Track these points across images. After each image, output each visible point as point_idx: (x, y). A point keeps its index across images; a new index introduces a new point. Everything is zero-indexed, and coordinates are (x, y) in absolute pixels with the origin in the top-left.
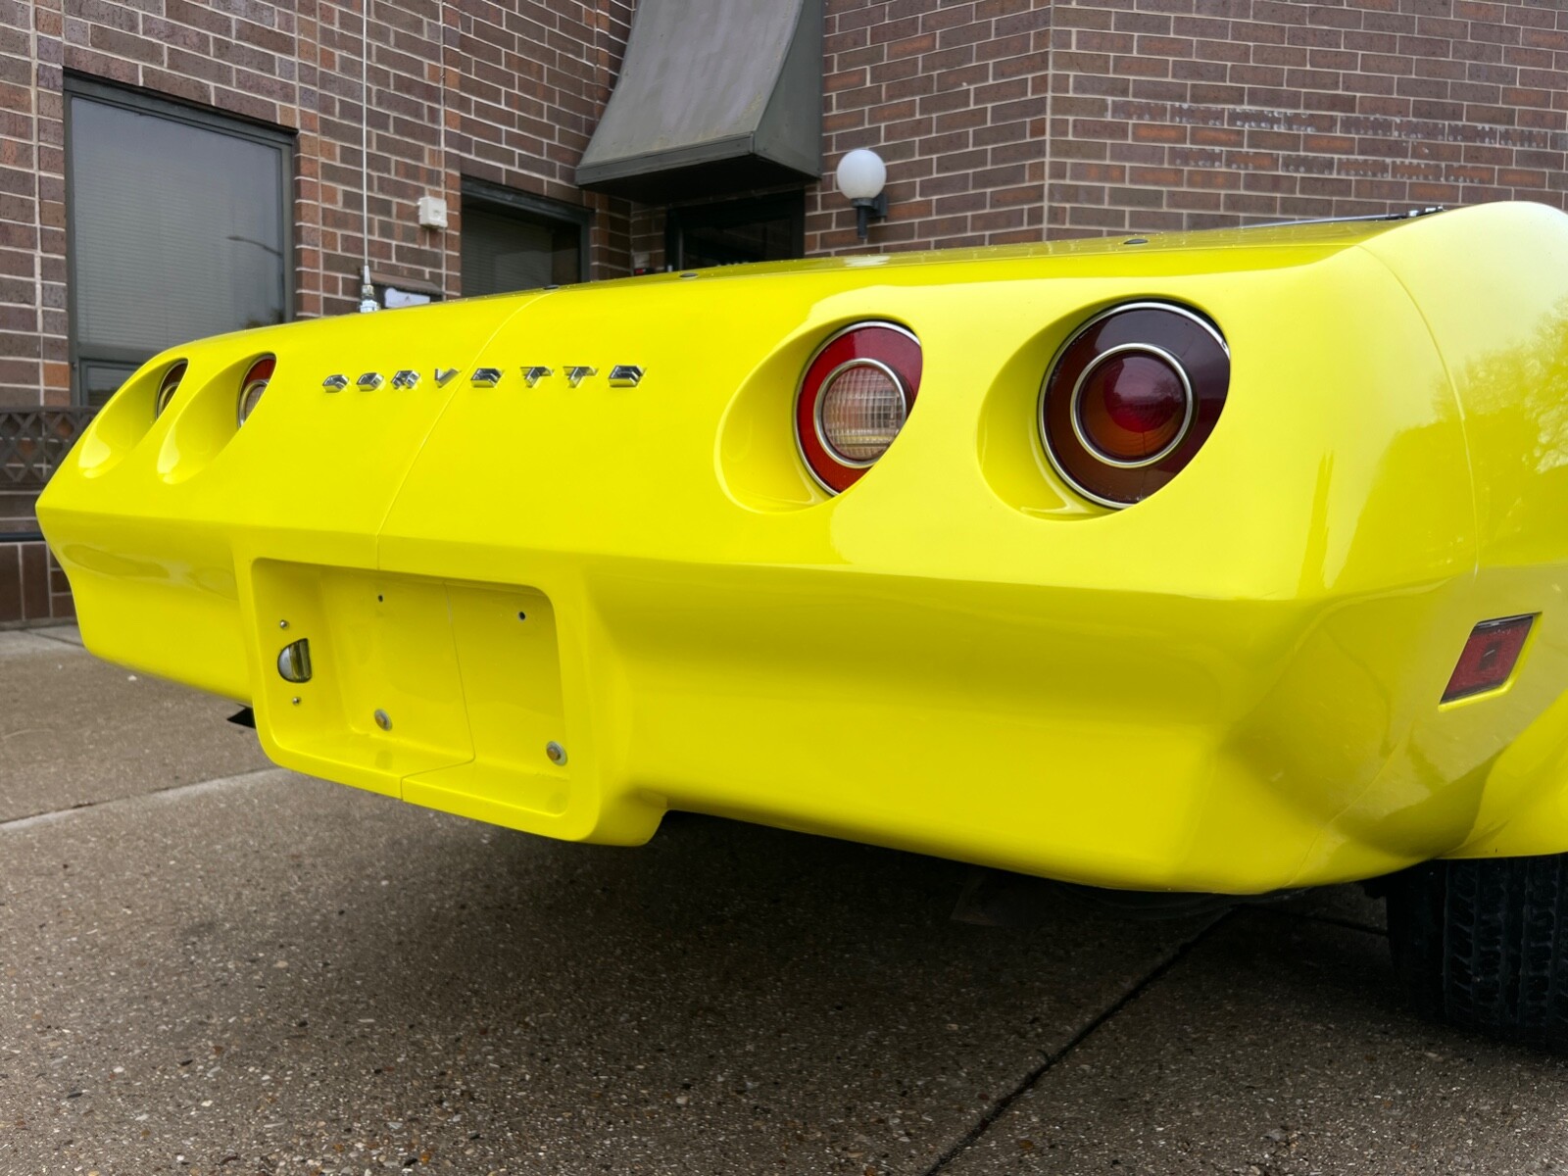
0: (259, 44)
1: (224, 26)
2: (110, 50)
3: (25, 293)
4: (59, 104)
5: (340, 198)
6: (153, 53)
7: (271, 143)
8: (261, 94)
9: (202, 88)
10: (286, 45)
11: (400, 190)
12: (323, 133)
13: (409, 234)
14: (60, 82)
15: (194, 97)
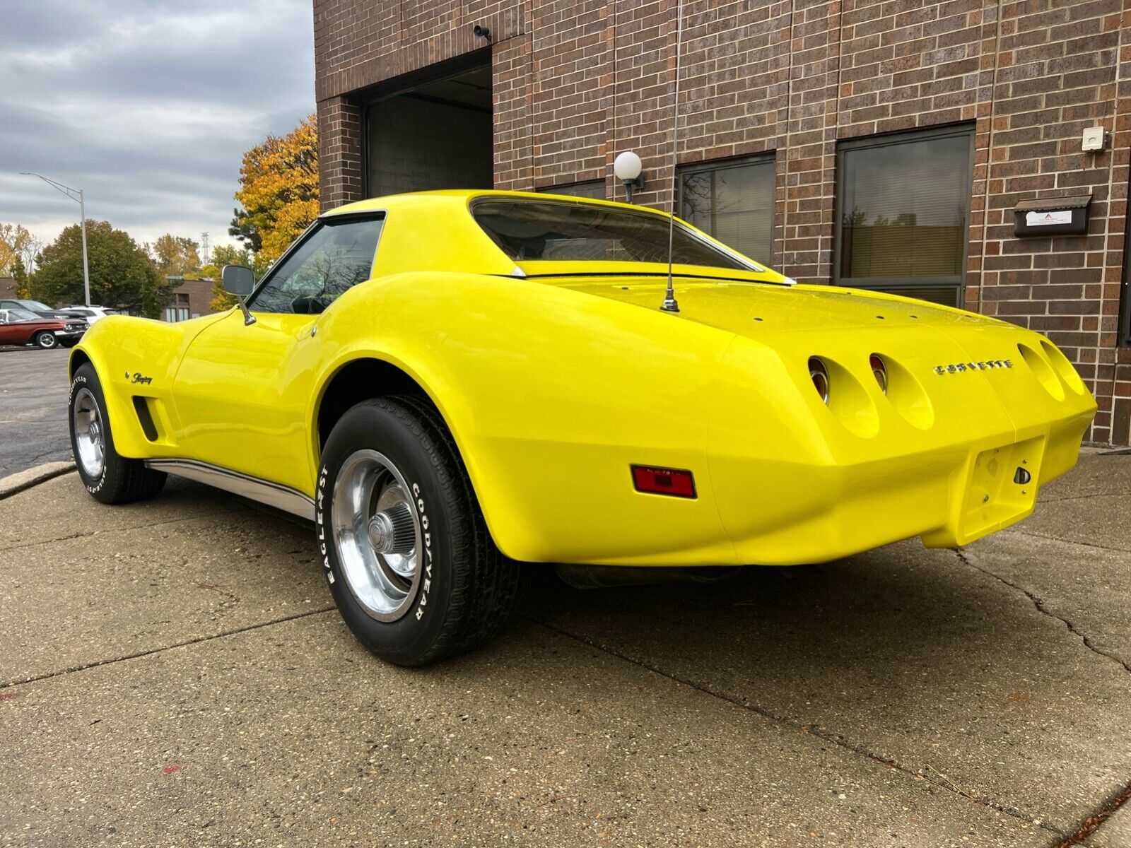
0: (952, 75)
1: (929, 74)
2: (861, 121)
3: (813, 257)
4: (833, 159)
5: (1007, 154)
6: (883, 111)
7: (961, 134)
8: (952, 106)
9: (911, 119)
10: (970, 65)
11: (1066, 130)
12: (997, 113)
13: (1073, 163)
14: (834, 148)
15: (906, 127)
